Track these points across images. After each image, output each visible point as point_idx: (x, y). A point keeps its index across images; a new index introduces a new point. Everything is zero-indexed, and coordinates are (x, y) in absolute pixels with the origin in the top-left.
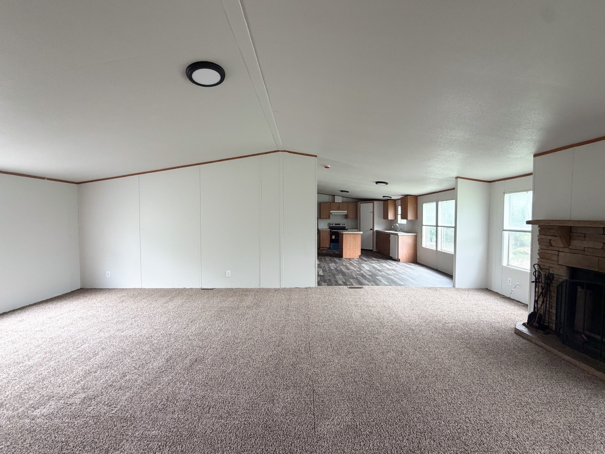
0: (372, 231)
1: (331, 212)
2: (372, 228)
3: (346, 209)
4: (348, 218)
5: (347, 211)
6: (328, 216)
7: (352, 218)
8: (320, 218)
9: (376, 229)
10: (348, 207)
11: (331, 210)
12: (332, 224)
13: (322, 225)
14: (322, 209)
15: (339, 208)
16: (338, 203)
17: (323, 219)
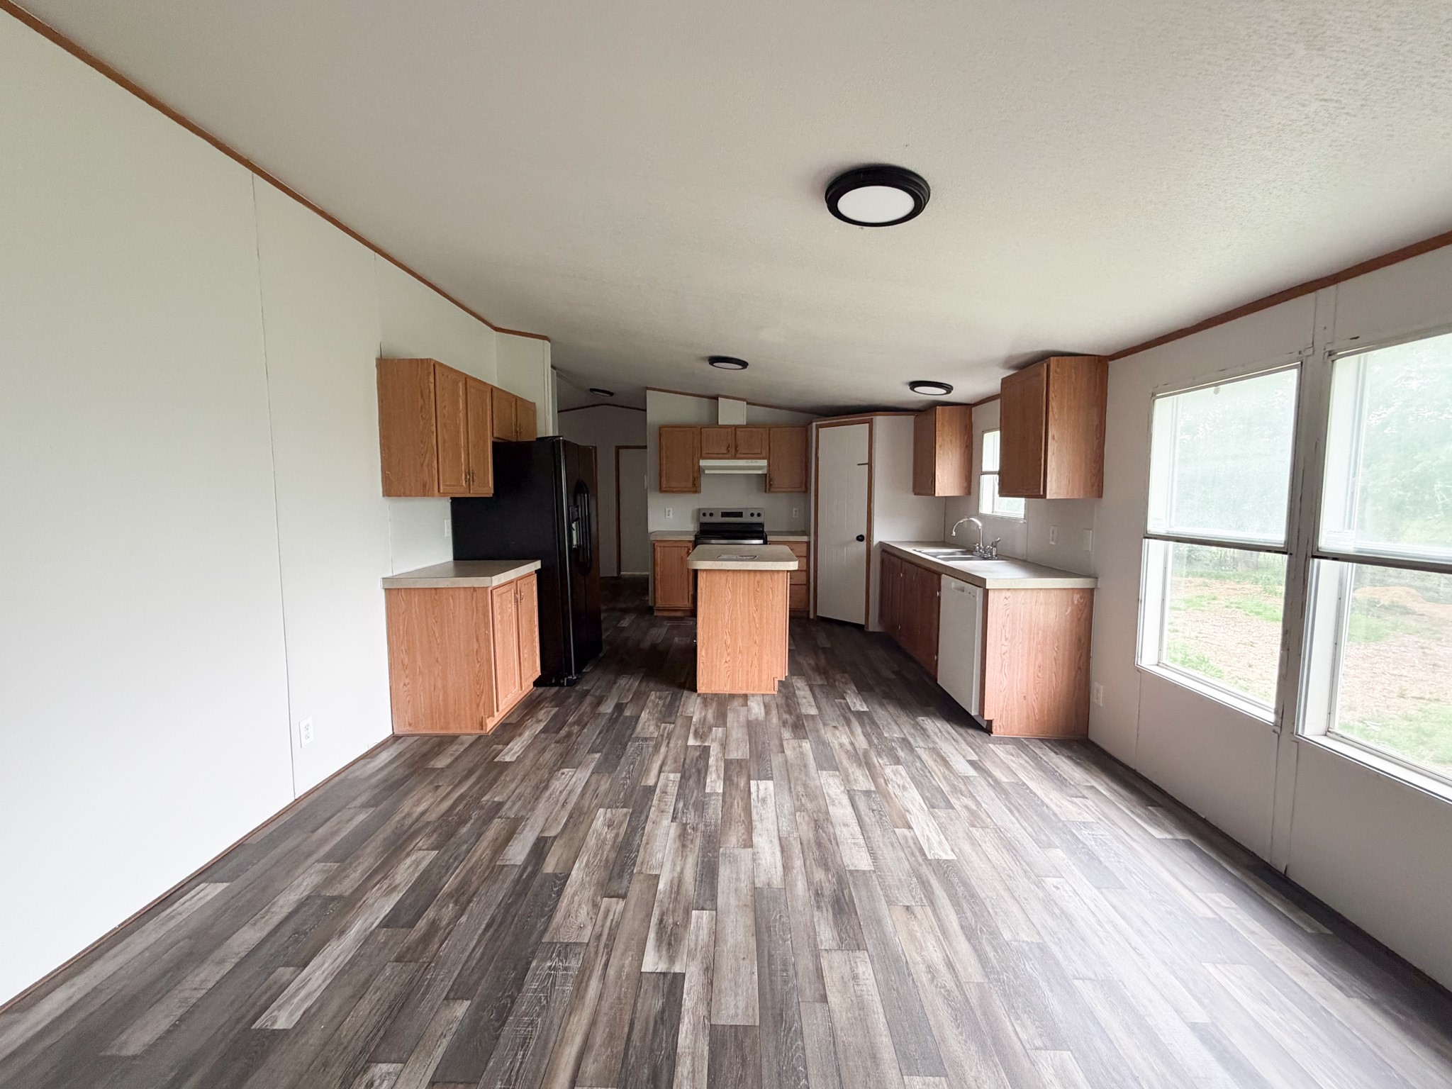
0: (864, 543)
1: (703, 463)
2: (864, 533)
3: (764, 453)
4: (772, 489)
5: (766, 461)
6: (691, 479)
7: (790, 490)
8: (661, 490)
9: (879, 536)
10: (771, 445)
11: (703, 455)
12: (711, 515)
13: (671, 516)
14: (664, 453)
15: (736, 449)
16: (730, 430)
17: (673, 492)
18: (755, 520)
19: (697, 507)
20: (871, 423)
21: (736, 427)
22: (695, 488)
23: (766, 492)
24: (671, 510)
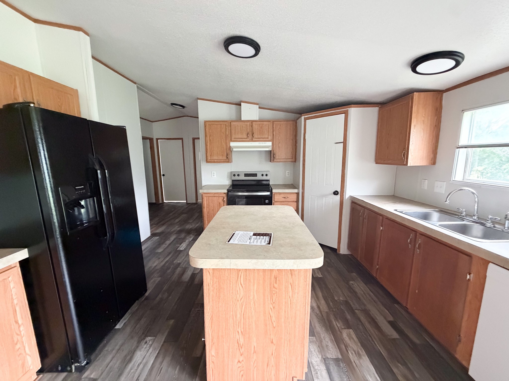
0: (338, 197)
1: (232, 144)
2: (339, 190)
3: (270, 138)
4: (275, 160)
5: (271, 143)
6: (225, 155)
7: (285, 160)
8: (207, 162)
9: (350, 192)
10: (274, 133)
11: (233, 139)
12: (238, 175)
13: (215, 176)
14: (208, 138)
15: (252, 135)
16: (248, 123)
17: (214, 162)
18: (265, 178)
19: (231, 171)
20: (346, 113)
21: (252, 121)
22: (228, 159)
23: (271, 161)
24: (215, 172)
